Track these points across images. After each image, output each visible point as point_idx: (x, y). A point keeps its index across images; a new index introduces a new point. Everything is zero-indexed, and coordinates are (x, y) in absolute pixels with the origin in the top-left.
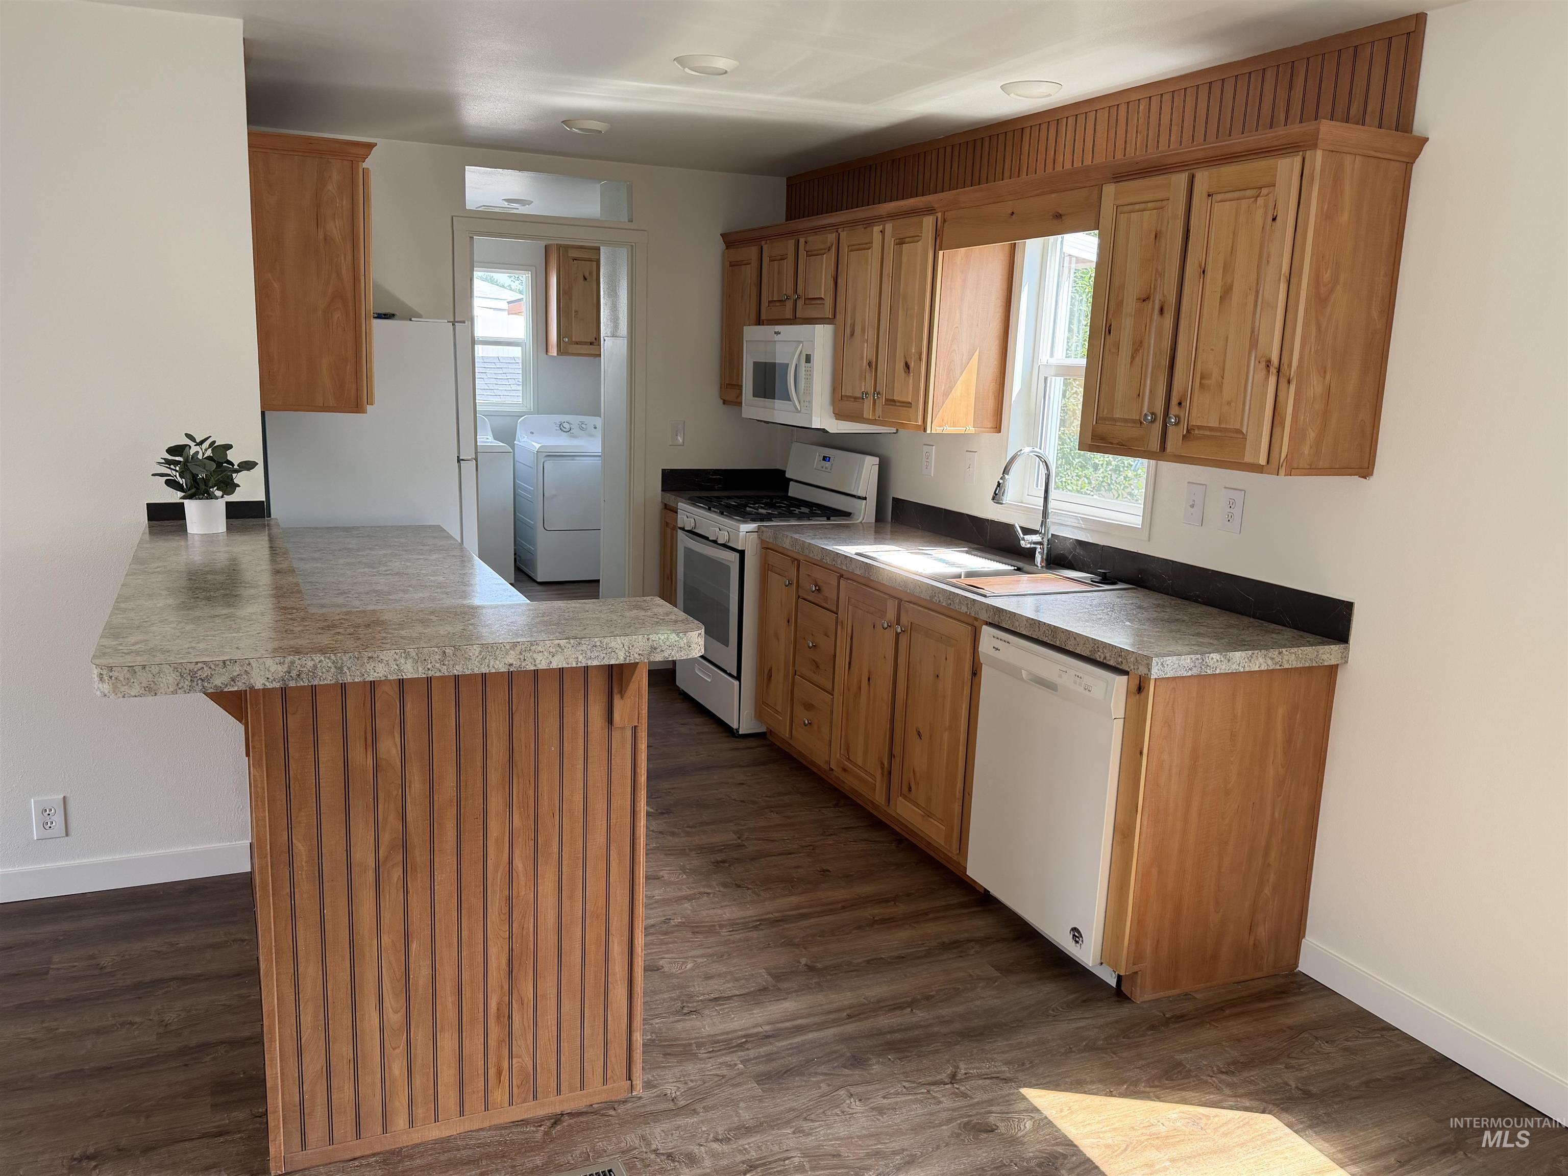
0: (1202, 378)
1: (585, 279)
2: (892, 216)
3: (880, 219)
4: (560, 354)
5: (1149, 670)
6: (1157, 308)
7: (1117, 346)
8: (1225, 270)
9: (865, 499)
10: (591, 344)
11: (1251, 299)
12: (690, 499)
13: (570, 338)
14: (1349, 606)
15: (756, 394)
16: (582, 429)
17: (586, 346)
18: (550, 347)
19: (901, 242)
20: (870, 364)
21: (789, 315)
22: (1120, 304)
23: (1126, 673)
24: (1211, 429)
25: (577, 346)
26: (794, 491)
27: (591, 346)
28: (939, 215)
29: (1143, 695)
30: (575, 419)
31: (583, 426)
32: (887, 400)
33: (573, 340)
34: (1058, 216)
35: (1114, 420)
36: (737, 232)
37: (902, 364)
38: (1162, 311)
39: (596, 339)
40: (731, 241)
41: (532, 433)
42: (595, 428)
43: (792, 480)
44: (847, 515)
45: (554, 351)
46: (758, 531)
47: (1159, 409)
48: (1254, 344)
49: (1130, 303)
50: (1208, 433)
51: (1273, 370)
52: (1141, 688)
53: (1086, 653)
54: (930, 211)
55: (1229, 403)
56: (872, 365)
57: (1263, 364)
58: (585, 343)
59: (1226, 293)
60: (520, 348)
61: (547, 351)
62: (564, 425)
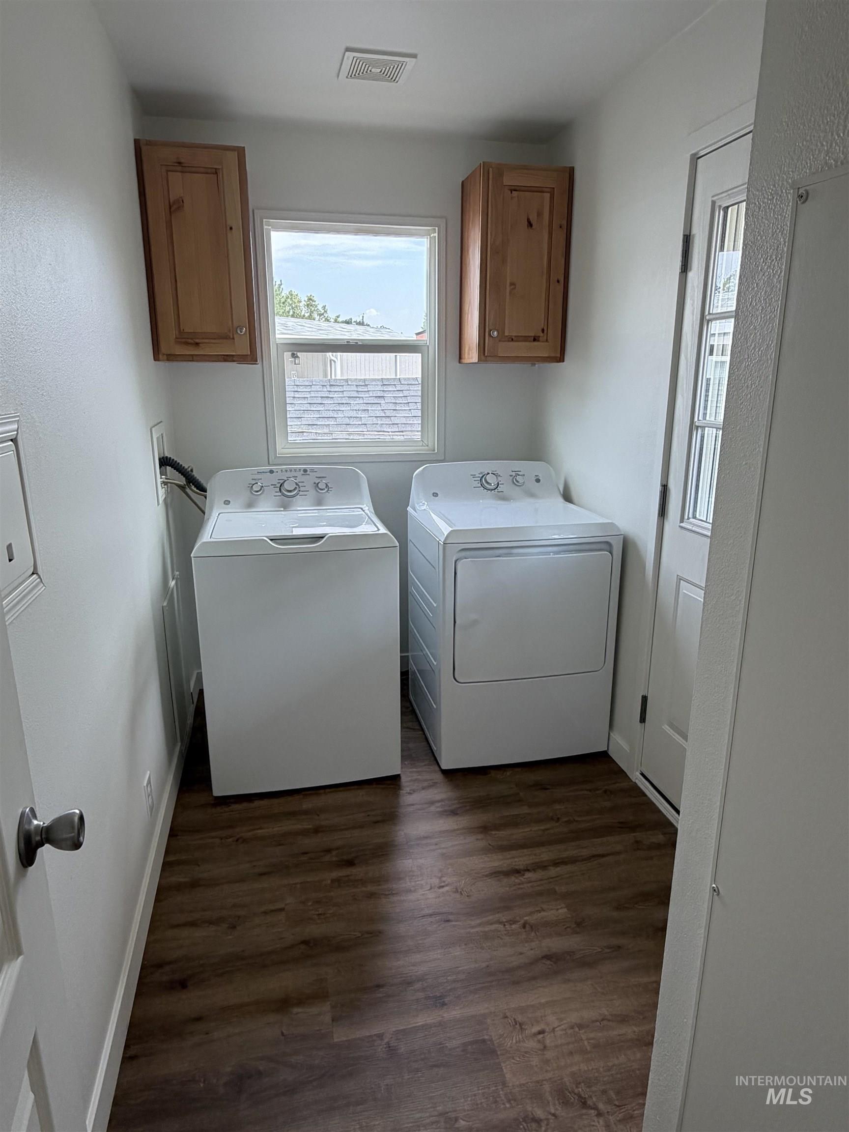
1: (530, 224)
4: (483, 358)
10: (535, 340)
13: (501, 332)
16: (515, 482)
17: (527, 343)
18: (466, 349)
25: (512, 343)
27: (536, 343)
30: (504, 467)
31: (518, 478)
33: (506, 334)
39: (543, 331)
41: (435, 495)
42: (538, 481)
45: (472, 355)
58: (525, 339)
60: (418, 356)
61: (460, 358)
62: (488, 478)
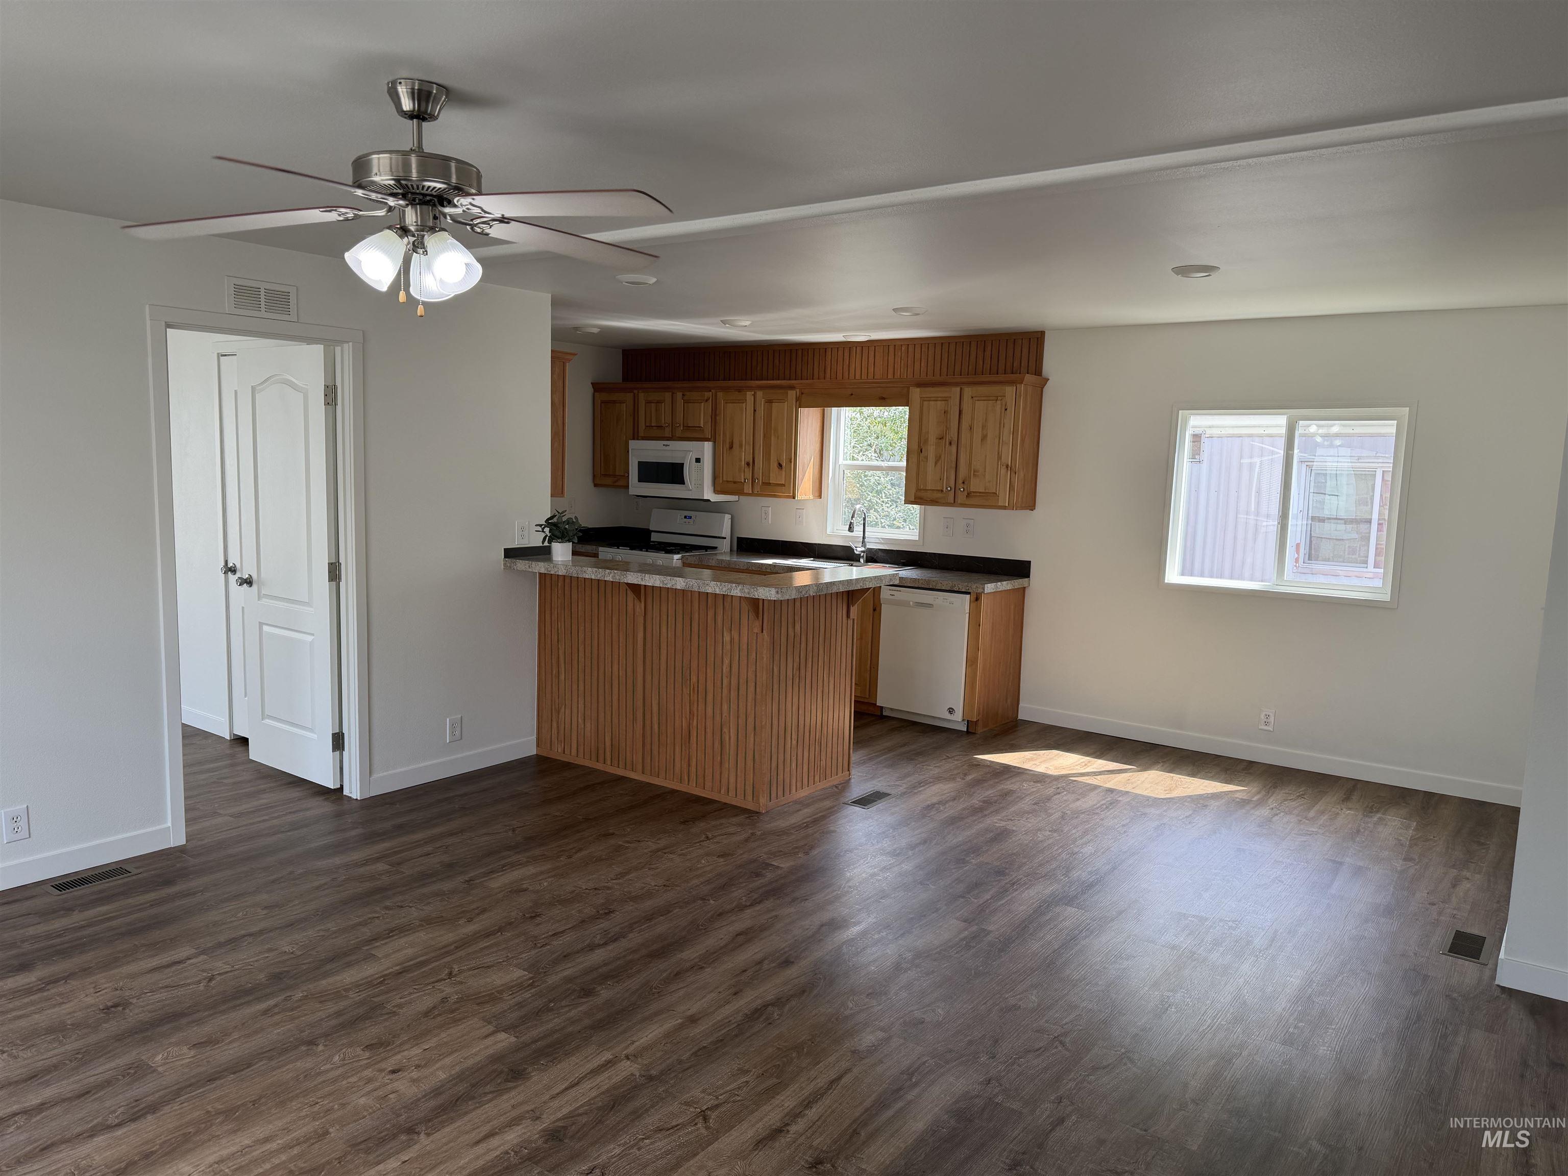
0: (974, 472)
2: (761, 388)
3: (750, 388)
5: (984, 590)
6: (947, 443)
7: (926, 458)
8: (983, 429)
9: (725, 538)
11: (997, 440)
12: (608, 545)
14: (1029, 562)
15: (640, 480)
19: (770, 402)
20: (748, 464)
21: (668, 434)
22: (926, 441)
23: (969, 593)
24: (980, 493)
26: (655, 537)
28: (798, 390)
29: (978, 602)
32: (763, 483)
34: (883, 398)
35: (926, 490)
36: (603, 383)
37: (776, 464)
38: (950, 444)
40: (597, 387)
43: (652, 531)
44: (715, 548)
46: (682, 557)
47: (952, 484)
48: (999, 458)
49: (932, 439)
50: (978, 494)
51: (1009, 469)
52: (977, 599)
53: (948, 588)
54: (792, 388)
55: (989, 482)
56: (751, 464)
57: (1005, 467)
59: (984, 438)
